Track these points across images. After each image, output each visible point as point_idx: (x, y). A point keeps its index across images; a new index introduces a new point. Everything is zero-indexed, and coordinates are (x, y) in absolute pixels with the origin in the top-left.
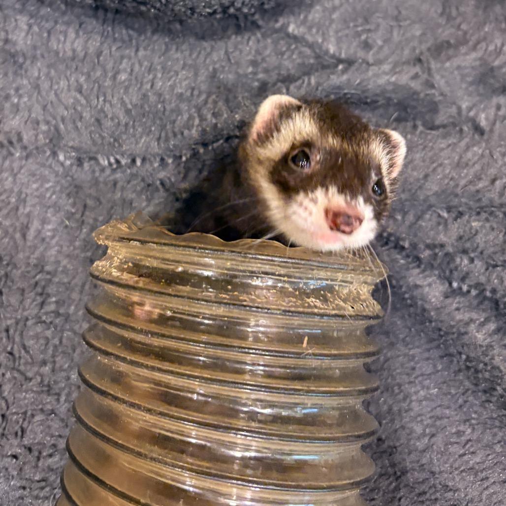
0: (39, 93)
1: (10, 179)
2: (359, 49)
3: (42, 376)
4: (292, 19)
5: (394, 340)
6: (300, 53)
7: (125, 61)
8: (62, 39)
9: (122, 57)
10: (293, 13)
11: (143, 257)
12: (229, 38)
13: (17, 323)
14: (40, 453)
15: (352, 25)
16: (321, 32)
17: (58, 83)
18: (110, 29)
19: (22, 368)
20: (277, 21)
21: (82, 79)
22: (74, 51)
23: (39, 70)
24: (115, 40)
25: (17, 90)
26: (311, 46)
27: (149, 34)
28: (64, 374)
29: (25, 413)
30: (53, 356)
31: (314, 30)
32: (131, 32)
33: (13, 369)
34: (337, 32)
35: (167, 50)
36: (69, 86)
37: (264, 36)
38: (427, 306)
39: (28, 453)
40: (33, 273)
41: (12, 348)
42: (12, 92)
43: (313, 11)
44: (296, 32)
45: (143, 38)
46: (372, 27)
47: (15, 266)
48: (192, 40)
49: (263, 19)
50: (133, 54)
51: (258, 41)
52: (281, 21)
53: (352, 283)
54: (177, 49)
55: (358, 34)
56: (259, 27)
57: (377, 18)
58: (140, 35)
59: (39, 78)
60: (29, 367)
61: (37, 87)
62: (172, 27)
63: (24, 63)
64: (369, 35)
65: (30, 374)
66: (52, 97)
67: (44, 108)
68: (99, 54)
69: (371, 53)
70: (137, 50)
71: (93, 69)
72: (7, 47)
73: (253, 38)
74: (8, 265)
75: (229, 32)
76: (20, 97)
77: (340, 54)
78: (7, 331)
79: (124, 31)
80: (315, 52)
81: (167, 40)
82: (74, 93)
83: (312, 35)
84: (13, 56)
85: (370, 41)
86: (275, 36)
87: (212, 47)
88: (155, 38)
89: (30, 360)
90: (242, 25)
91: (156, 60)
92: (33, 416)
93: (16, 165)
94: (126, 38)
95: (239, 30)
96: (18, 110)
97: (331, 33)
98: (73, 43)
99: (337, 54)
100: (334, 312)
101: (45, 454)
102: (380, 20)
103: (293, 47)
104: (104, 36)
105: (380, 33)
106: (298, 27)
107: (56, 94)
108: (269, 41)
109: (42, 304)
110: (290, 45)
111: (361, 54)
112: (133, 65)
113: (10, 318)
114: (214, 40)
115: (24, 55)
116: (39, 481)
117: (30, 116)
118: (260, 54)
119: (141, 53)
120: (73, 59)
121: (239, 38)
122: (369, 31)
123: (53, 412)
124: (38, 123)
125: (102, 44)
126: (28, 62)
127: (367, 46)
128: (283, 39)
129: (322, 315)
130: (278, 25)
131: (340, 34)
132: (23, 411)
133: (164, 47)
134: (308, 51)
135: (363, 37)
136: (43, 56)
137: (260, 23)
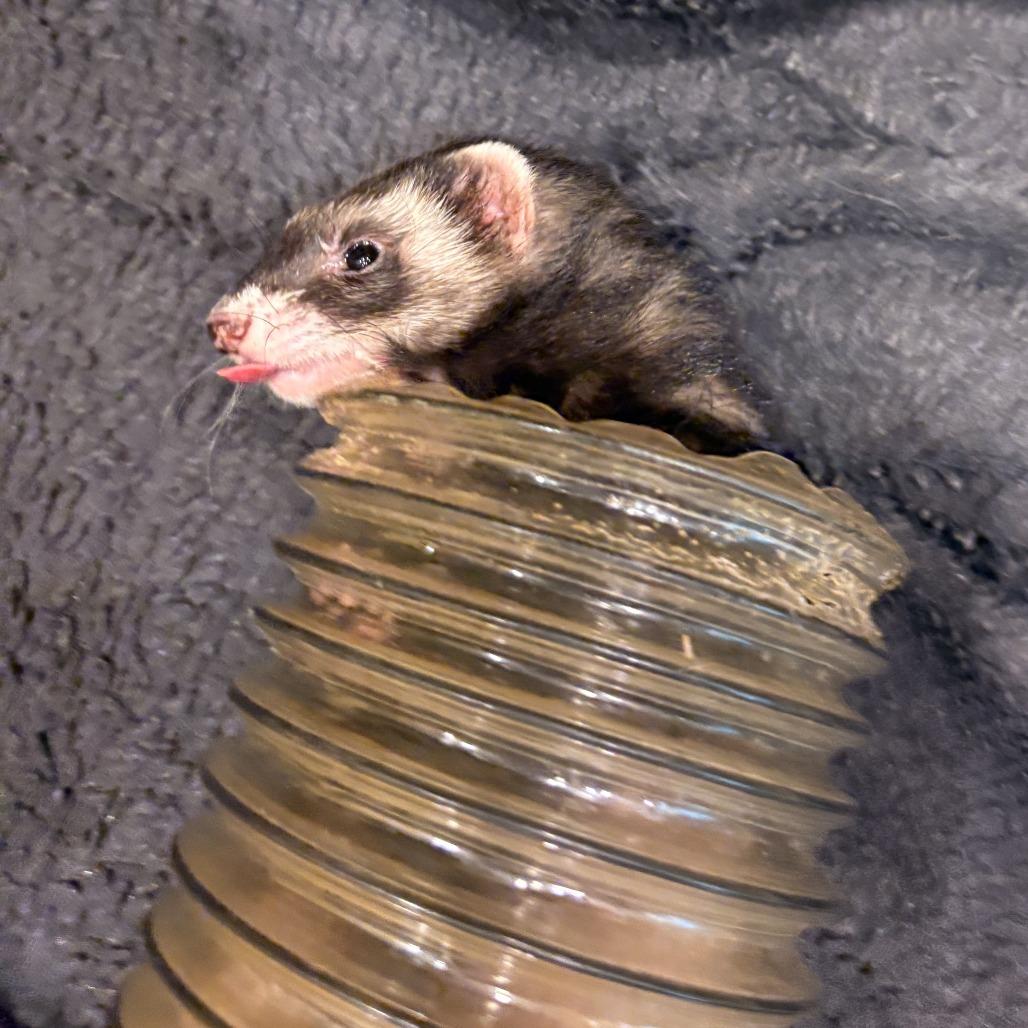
0: (260, 124)
1: (173, 291)
2: (926, 121)
3: (164, 717)
4: (797, 42)
5: (924, 751)
6: (803, 112)
7: (445, 81)
8: (325, 21)
9: (439, 73)
10: (801, 31)
11: (401, 436)
12: (663, 62)
13: (132, 597)
14: (131, 885)
15: (918, 70)
16: (852, 77)
17: (301, 110)
18: (424, 14)
19: (126, 694)
20: (766, 43)
21: (352, 108)
22: (344, 48)
23: (269, 78)
24: (431, 38)
25: (218, 111)
26: (828, 102)
27: (502, 34)
28: (211, 722)
29: (114, 793)
30: (196, 678)
31: (840, 71)
32: (466, 27)
33: (106, 693)
34: (886, 81)
35: (535, 70)
36: (323, 117)
37: (736, 69)
38: (1000, 680)
39: (104, 880)
40: (184, 493)
41: (113, 648)
42: (206, 114)
43: (843, 32)
44: (801, 70)
45: (488, 41)
46: (960, 80)
47: (150, 474)
48: (587, 59)
49: (737, 34)
50: (461, 69)
51: (721, 77)
52: (775, 44)
53: (815, 552)
54: (554, 72)
55: (930, 91)
56: (726, 50)
57: (973, 62)
58: (484, 35)
59: (265, 93)
60: (138, 693)
61: (259, 111)
62: (549, 26)
63: (241, 59)
64: (951, 95)
65: (139, 711)
66: (285, 135)
67: (266, 155)
68: (394, 61)
69: (950, 131)
70: (472, 64)
71: (377, 90)
72: (212, 23)
73: (710, 71)
74: (136, 469)
75: (664, 52)
76: (221, 125)
77: (886, 124)
78: (109, 609)
79: (452, 23)
80: (836, 116)
81: (536, 52)
82: (330, 134)
83: (833, 80)
84: (220, 41)
85: (951, 107)
86: (758, 71)
87: (625, 79)
88: (514, 44)
89: (144, 680)
90: (694, 40)
91: (509, 89)
92: (130, 801)
93: (189, 265)
94: (455, 37)
95: (685, 51)
96: (211, 152)
97: (875, 82)
98: (344, 32)
99: (880, 126)
100: (764, 596)
101: (140, 889)
102: (978, 69)
103: (790, 99)
104: (411, 27)
105: (974, 93)
106: (807, 59)
107: (294, 131)
108: (744, 79)
109: (192, 564)
110: (787, 94)
111: (929, 131)
112: (459, 91)
113: (121, 583)
114: (630, 63)
115: (242, 43)
116: (117, 947)
117: (233, 168)
118: (720, 104)
119: (480, 70)
120: (339, 64)
121: (683, 67)
122: (953, 86)
123: (173, 801)
124: (246, 184)
125: (403, 40)
126: (248, 59)
127: (944, 117)
128: (772, 79)
129: (737, 595)
130: (766, 53)
131: (892, 86)
132: (110, 787)
133: (528, 64)
134: (820, 112)
135: (939, 97)
136: (279, 51)
137: (732, 41)
